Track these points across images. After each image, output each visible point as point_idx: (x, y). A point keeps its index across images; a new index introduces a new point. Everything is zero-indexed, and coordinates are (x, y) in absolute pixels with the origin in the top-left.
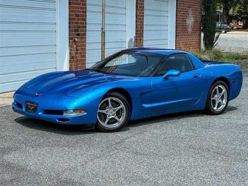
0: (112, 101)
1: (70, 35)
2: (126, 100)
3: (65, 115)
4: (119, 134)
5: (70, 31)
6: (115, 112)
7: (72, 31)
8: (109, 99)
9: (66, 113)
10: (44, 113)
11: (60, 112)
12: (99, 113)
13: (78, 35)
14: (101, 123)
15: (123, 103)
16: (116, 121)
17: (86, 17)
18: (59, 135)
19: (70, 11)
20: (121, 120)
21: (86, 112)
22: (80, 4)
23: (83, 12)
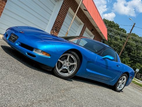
0: (70, 57)
2: (79, 61)
3: (34, 52)
4: (66, 82)
6: (69, 65)
7: (54, 27)
8: (69, 55)
9: (36, 51)
10: (19, 45)
11: (31, 49)
12: (58, 62)
13: (56, 30)
14: (57, 69)
15: (77, 62)
16: (67, 72)
17: (62, 24)
18: (23, 65)
19: (57, 18)
20: (71, 73)
21: (50, 56)
22: (62, 18)
23: (62, 22)
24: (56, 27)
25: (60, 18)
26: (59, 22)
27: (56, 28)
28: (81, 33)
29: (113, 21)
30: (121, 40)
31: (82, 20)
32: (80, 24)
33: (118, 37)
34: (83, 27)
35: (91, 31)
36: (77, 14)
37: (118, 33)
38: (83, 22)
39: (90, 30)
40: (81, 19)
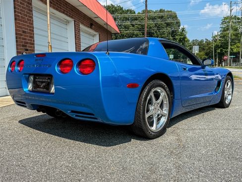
1: (17, 49)
5: (17, 45)
7: (20, 45)
13: (27, 50)
17: (33, 35)
19: (16, 26)
22: (26, 22)
23: (30, 30)
24: (23, 46)
25: (24, 25)
26: (24, 32)
27: (26, 46)
28: (75, 37)
29: (112, 5)
30: (133, 26)
31: (67, 15)
32: (67, 22)
33: (128, 23)
34: (75, 26)
35: (91, 28)
36: (50, 6)
37: (126, 18)
38: (69, 16)
39: (89, 27)
40: (63, 13)
